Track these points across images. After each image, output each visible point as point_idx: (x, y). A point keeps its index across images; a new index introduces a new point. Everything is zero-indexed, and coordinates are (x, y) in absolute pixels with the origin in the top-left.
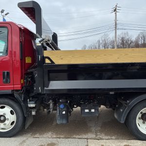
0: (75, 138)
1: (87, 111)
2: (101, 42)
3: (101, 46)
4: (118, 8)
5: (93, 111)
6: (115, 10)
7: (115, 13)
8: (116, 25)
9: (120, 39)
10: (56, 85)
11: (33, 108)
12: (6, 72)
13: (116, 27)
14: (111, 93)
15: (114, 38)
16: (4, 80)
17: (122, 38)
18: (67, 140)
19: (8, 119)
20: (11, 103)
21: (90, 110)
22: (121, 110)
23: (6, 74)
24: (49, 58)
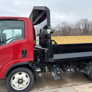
0: (64, 87)
1: (69, 70)
5: (72, 70)
12: (24, 50)
16: (23, 55)
18: (59, 88)
19: (25, 81)
20: (27, 70)
21: (71, 70)
22: (87, 68)
23: (24, 51)
24: (54, 41)
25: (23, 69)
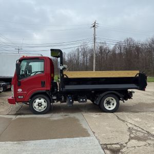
1: (81, 100)
2: (80, 50)
3: (80, 54)
4: (96, 25)
6: (94, 26)
7: (94, 29)
8: (95, 39)
9: (99, 48)
10: (68, 87)
11: (55, 99)
12: (43, 81)
13: (95, 41)
14: (93, 92)
15: (93, 47)
16: (42, 85)
17: (101, 47)
19: (43, 105)
21: (83, 100)
22: (97, 99)
24: (66, 75)
25: (42, 95)
